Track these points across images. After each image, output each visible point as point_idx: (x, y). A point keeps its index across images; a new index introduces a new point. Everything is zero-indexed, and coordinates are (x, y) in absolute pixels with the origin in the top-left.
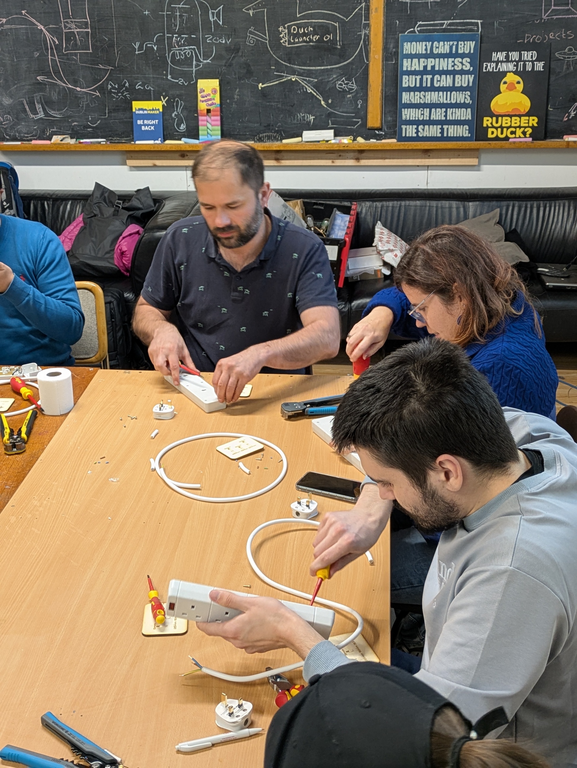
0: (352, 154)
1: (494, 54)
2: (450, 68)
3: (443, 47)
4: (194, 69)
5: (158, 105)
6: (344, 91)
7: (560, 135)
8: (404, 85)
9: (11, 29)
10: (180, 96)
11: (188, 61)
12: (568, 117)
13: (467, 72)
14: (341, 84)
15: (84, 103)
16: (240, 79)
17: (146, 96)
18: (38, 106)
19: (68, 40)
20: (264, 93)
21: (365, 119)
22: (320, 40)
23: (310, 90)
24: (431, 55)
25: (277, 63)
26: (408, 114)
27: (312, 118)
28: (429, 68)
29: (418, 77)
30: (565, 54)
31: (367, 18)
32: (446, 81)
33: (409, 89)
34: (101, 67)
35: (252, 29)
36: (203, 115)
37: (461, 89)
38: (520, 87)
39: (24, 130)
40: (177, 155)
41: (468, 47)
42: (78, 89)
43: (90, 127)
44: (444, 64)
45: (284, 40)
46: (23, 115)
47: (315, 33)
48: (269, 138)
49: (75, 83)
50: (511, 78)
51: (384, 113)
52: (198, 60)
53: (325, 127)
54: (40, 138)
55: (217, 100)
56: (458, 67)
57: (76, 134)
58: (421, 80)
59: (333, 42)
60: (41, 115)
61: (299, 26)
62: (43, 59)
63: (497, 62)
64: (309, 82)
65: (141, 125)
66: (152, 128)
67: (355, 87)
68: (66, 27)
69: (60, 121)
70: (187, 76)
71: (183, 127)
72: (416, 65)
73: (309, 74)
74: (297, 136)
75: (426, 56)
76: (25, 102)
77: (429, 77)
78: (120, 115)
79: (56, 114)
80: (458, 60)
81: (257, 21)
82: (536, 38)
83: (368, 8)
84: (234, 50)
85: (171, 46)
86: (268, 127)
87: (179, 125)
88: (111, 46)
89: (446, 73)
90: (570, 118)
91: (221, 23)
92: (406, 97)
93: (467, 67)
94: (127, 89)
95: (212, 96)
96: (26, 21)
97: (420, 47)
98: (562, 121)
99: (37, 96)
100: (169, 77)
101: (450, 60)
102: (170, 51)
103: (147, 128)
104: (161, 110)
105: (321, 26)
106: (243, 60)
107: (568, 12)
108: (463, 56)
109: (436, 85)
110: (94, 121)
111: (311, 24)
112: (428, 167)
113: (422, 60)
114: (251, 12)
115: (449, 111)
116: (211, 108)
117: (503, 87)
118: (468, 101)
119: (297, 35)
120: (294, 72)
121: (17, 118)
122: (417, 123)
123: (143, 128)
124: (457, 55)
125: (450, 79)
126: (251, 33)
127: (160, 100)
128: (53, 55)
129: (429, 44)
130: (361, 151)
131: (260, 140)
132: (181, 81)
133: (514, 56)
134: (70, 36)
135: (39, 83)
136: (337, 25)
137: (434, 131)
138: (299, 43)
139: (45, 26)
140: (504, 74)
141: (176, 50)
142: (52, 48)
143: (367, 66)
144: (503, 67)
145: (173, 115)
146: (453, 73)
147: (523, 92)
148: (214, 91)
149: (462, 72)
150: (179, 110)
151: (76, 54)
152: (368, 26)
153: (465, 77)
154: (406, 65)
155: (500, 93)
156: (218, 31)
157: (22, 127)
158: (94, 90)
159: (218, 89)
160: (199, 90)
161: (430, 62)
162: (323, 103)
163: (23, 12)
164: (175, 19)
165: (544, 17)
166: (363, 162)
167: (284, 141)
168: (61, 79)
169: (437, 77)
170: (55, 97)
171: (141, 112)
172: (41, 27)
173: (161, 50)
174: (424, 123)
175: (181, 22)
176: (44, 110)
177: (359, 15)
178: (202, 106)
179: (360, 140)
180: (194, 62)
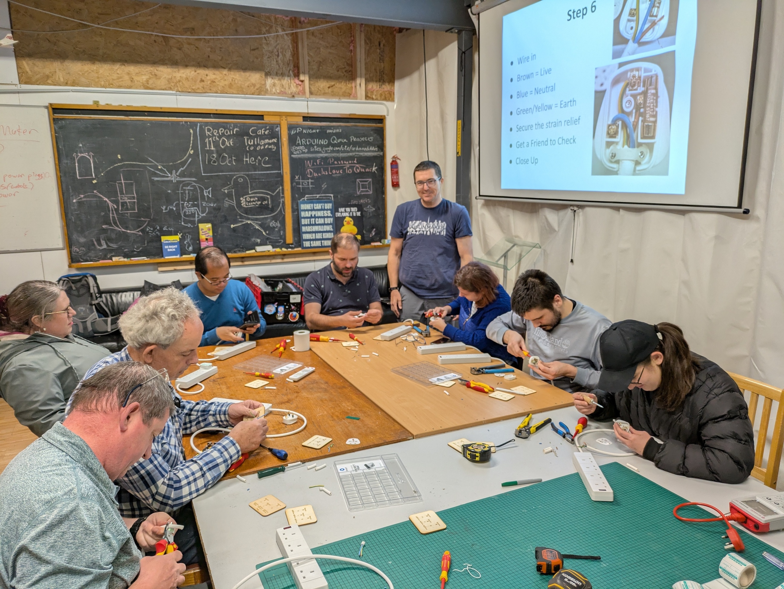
0: (280, 257)
1: (340, 209)
2: (322, 215)
3: (318, 206)
4: (196, 219)
5: (176, 238)
6: (274, 227)
7: (369, 243)
8: (303, 223)
9: (86, 201)
10: (189, 233)
11: (193, 215)
12: (372, 235)
13: (330, 217)
14: (272, 224)
15: (132, 239)
16: (221, 223)
17: (169, 233)
18: (103, 242)
19: (123, 206)
20: (234, 230)
21: (285, 240)
22: (261, 204)
23: (257, 227)
24: (313, 210)
25: (240, 215)
26: (305, 236)
27: (259, 241)
28: (313, 216)
29: (309, 220)
30: (367, 209)
31: (283, 193)
32: (321, 221)
33: (305, 225)
34: (142, 219)
35: (227, 199)
36: (204, 241)
37: (328, 224)
38: (352, 223)
39: (93, 255)
40: (188, 263)
41: (329, 206)
42: (129, 231)
43: (135, 251)
44: (319, 214)
45: (243, 204)
46: (93, 247)
47: (258, 200)
48: (239, 251)
49: (127, 228)
50: (348, 219)
51: (294, 236)
52: (198, 214)
53: (265, 244)
54: (103, 259)
55: (211, 233)
56: (326, 215)
57: (126, 256)
58: (310, 221)
59: (268, 204)
60: (105, 246)
61: (251, 197)
62: (107, 216)
63: (341, 212)
64: (257, 223)
65: (167, 249)
66: (174, 250)
67: (279, 225)
68: (121, 199)
69: (117, 249)
70: (193, 222)
71: (191, 248)
72: (307, 214)
73: (257, 219)
74: (252, 249)
75: (311, 210)
76: (94, 240)
77: (314, 219)
78: (155, 244)
79: (114, 246)
80: (325, 212)
81: (229, 196)
82: (355, 202)
83: (283, 189)
84: (218, 209)
85: (183, 208)
86: (237, 246)
87: (188, 248)
88: (149, 208)
89: (321, 217)
91: (210, 196)
92: (304, 229)
93: (330, 215)
94: (158, 230)
95: (208, 232)
96: (96, 196)
97: (308, 206)
98: (370, 237)
99: (102, 236)
100: (183, 223)
101: (322, 212)
102: (183, 210)
103: (171, 250)
104: (178, 240)
105: (262, 197)
106: (223, 214)
107: (367, 191)
108: (327, 210)
109: (317, 223)
110: (138, 248)
111: (256, 197)
112: (314, 261)
113: (310, 212)
114: (226, 191)
115: (324, 234)
116: (208, 238)
117: (345, 223)
118: (332, 229)
119: (250, 202)
120: (249, 219)
121: (89, 249)
122: (310, 240)
123: (169, 250)
124: (324, 210)
125: (322, 220)
126: (226, 201)
127: (177, 235)
128: (113, 214)
129: (312, 205)
130: (284, 255)
131: (235, 252)
132: (189, 225)
133: (348, 209)
134: (123, 204)
135: (104, 229)
136: (269, 197)
137: (318, 243)
138: (251, 205)
139: (108, 198)
140: (345, 217)
141: (186, 209)
142: (112, 210)
143: (284, 215)
144: (344, 214)
145: (185, 243)
146: (324, 217)
147: (354, 225)
148: (209, 229)
149: (328, 217)
150: (189, 240)
151: (127, 213)
152: (283, 197)
153: (329, 219)
154: (303, 214)
155: (343, 225)
156: (209, 200)
157: (92, 254)
158: (138, 232)
159: (211, 228)
160: (200, 229)
161: (313, 213)
162: (264, 233)
163: (95, 191)
164: (185, 194)
165: (358, 193)
166: (285, 260)
167: (247, 252)
168: (118, 226)
169: (317, 219)
170: (113, 236)
171: (167, 242)
172: (106, 199)
173: (178, 210)
174: (313, 240)
175: (189, 196)
176: (107, 244)
177: (279, 192)
178: (203, 237)
179: (284, 249)
180: (196, 216)
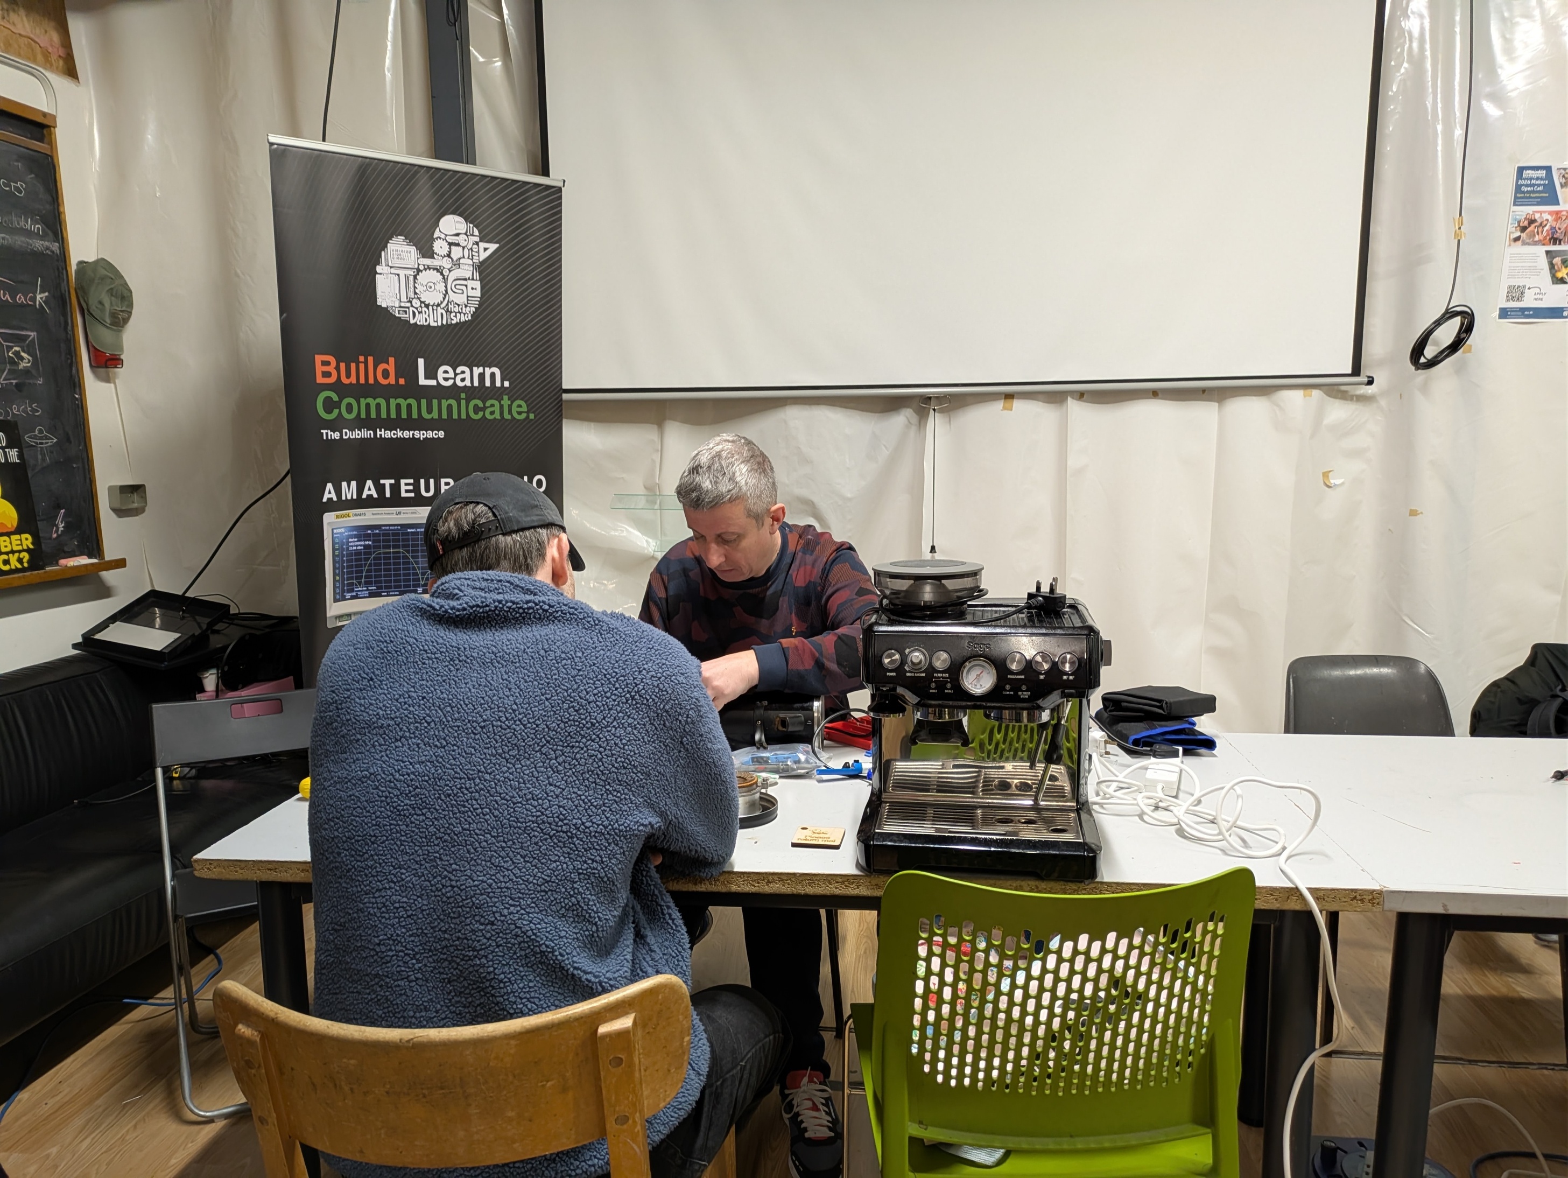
7: (55, 559)
12: (57, 531)
30: (35, 437)
90: (60, 533)
98: (50, 538)
147: (5, 494)
